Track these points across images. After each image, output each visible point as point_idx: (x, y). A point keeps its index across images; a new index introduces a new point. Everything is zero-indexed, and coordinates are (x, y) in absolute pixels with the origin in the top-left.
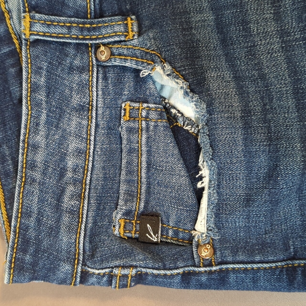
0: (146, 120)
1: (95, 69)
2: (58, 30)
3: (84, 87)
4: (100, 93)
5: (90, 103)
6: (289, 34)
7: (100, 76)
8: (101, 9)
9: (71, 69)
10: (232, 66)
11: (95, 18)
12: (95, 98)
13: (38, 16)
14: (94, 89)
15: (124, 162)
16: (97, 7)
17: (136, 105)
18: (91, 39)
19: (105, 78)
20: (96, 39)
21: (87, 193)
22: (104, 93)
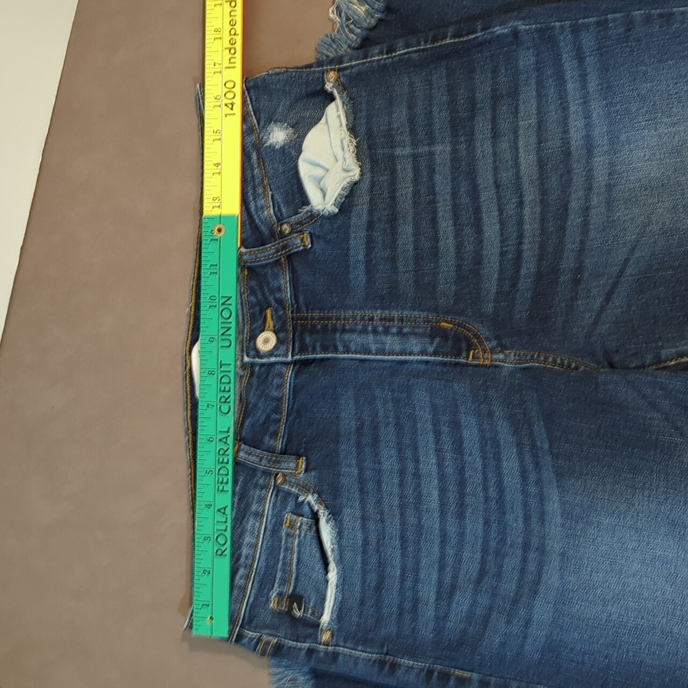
0: (299, 529)
1: (272, 488)
2: (254, 458)
3: (262, 500)
4: (271, 504)
5: (263, 511)
6: (405, 497)
7: (274, 493)
8: (286, 449)
9: (256, 485)
10: (363, 508)
11: (281, 454)
12: (267, 508)
13: (243, 446)
14: (268, 502)
15: (282, 555)
16: (284, 447)
17: (295, 517)
18: (274, 468)
19: (277, 496)
20: (277, 469)
21: (253, 575)
22: (273, 506)
